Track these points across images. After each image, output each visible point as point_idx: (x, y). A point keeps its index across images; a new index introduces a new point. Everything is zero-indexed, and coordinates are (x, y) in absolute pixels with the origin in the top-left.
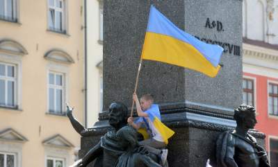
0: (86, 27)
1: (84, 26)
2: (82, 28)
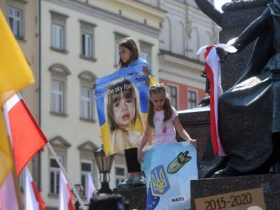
0: (40, 35)
1: (38, 33)
2: (37, 35)
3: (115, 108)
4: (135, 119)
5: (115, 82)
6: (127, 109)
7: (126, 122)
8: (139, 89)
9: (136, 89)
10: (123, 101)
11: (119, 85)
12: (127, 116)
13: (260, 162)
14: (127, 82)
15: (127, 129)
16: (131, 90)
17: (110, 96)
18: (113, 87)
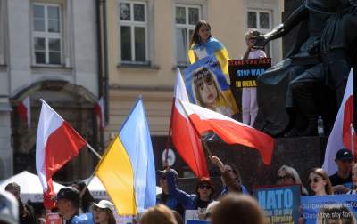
3: (201, 91)
4: (218, 96)
5: (196, 71)
6: (210, 91)
7: (211, 101)
8: (215, 73)
9: (213, 74)
10: (205, 85)
11: (200, 72)
12: (211, 96)
13: (284, 127)
14: (205, 70)
15: (214, 106)
16: (209, 75)
17: (195, 82)
18: (196, 75)
